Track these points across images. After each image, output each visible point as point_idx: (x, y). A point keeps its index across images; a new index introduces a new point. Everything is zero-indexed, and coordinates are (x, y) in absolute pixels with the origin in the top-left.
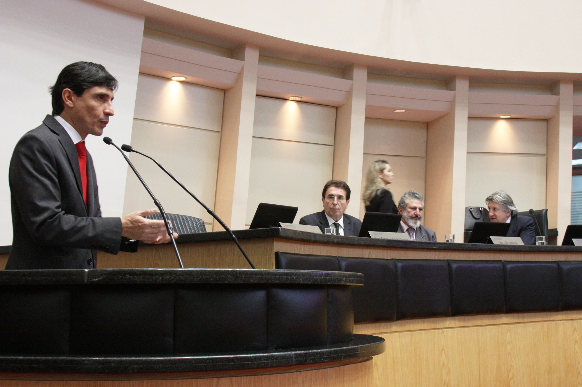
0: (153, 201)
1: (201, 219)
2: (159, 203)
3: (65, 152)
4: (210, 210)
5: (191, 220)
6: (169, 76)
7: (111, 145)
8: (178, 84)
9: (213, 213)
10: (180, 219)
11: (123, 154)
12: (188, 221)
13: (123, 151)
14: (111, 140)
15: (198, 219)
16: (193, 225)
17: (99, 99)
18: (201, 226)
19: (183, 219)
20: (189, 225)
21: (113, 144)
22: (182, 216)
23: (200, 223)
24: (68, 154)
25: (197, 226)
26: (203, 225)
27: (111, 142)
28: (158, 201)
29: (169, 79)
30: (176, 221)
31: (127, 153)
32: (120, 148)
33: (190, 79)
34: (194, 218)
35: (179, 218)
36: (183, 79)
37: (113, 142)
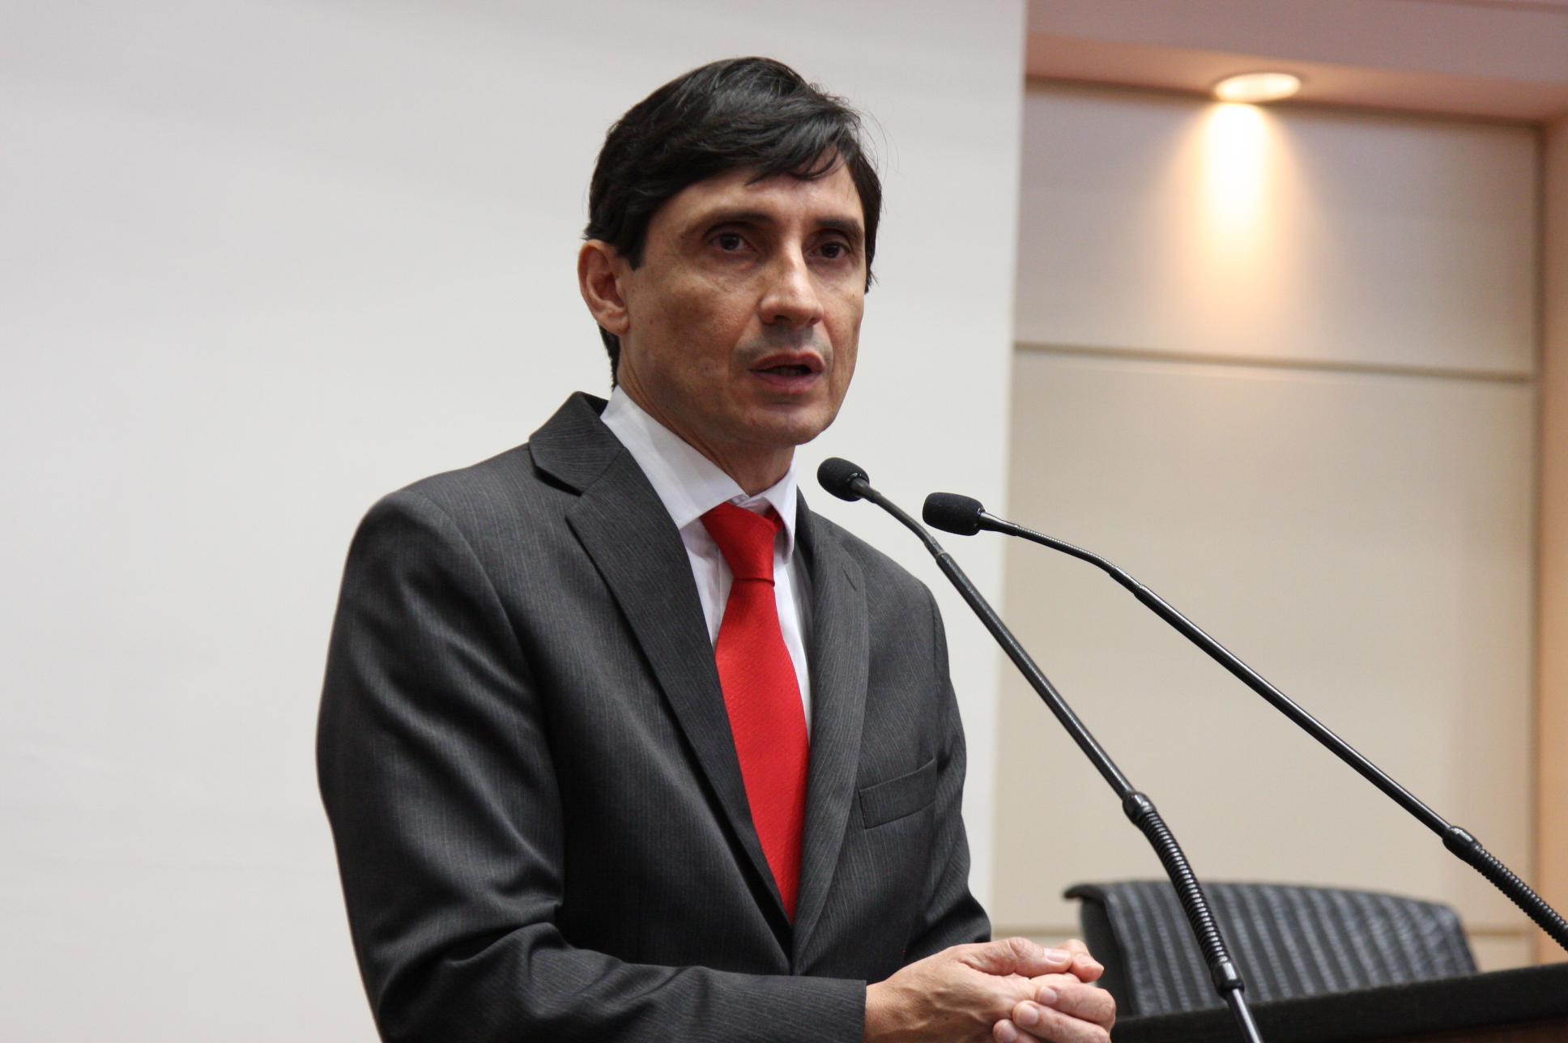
0: (1118, 802)
1: (1443, 907)
2: (1154, 811)
3: (597, 580)
4: (1459, 835)
5: (1383, 913)
6: (1195, 78)
7: (863, 502)
8: (1259, 118)
9: (1477, 853)
10: (1314, 915)
11: (932, 548)
12: (1363, 924)
13: (934, 533)
14: (864, 476)
15: (1428, 908)
16: (1395, 942)
17: (719, 249)
18: (1444, 945)
19: (1334, 912)
20: (1371, 943)
21: (874, 498)
22: (1326, 893)
23: (1439, 928)
24: (616, 589)
25: (1422, 948)
26: (1457, 938)
27: (862, 484)
28: (1145, 798)
29: (1202, 97)
30: (1294, 924)
31: (948, 541)
32: (917, 516)
33: (1329, 81)
34: (1401, 902)
35: (1309, 904)
36: (1283, 85)
37: (874, 485)
